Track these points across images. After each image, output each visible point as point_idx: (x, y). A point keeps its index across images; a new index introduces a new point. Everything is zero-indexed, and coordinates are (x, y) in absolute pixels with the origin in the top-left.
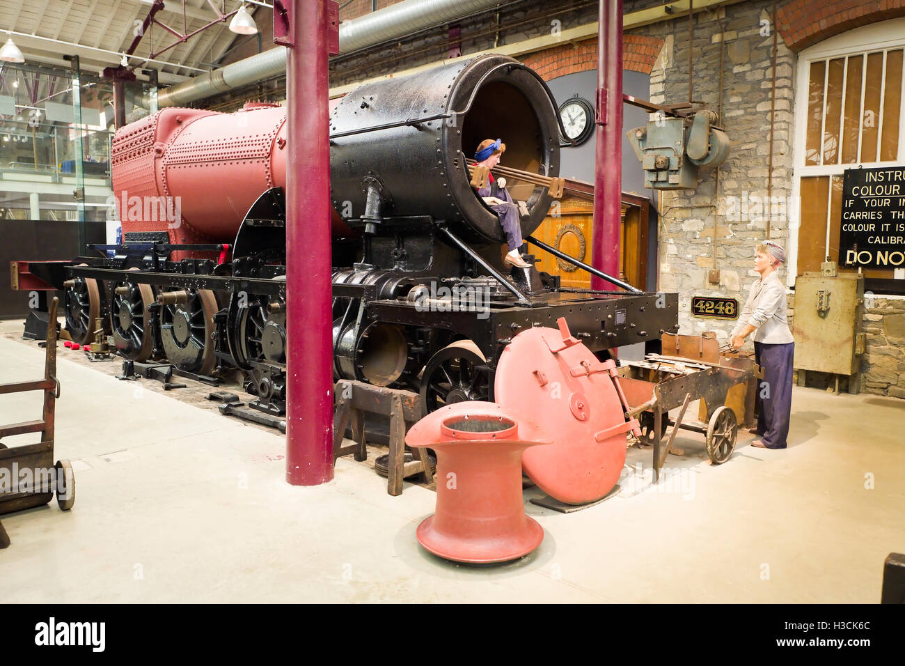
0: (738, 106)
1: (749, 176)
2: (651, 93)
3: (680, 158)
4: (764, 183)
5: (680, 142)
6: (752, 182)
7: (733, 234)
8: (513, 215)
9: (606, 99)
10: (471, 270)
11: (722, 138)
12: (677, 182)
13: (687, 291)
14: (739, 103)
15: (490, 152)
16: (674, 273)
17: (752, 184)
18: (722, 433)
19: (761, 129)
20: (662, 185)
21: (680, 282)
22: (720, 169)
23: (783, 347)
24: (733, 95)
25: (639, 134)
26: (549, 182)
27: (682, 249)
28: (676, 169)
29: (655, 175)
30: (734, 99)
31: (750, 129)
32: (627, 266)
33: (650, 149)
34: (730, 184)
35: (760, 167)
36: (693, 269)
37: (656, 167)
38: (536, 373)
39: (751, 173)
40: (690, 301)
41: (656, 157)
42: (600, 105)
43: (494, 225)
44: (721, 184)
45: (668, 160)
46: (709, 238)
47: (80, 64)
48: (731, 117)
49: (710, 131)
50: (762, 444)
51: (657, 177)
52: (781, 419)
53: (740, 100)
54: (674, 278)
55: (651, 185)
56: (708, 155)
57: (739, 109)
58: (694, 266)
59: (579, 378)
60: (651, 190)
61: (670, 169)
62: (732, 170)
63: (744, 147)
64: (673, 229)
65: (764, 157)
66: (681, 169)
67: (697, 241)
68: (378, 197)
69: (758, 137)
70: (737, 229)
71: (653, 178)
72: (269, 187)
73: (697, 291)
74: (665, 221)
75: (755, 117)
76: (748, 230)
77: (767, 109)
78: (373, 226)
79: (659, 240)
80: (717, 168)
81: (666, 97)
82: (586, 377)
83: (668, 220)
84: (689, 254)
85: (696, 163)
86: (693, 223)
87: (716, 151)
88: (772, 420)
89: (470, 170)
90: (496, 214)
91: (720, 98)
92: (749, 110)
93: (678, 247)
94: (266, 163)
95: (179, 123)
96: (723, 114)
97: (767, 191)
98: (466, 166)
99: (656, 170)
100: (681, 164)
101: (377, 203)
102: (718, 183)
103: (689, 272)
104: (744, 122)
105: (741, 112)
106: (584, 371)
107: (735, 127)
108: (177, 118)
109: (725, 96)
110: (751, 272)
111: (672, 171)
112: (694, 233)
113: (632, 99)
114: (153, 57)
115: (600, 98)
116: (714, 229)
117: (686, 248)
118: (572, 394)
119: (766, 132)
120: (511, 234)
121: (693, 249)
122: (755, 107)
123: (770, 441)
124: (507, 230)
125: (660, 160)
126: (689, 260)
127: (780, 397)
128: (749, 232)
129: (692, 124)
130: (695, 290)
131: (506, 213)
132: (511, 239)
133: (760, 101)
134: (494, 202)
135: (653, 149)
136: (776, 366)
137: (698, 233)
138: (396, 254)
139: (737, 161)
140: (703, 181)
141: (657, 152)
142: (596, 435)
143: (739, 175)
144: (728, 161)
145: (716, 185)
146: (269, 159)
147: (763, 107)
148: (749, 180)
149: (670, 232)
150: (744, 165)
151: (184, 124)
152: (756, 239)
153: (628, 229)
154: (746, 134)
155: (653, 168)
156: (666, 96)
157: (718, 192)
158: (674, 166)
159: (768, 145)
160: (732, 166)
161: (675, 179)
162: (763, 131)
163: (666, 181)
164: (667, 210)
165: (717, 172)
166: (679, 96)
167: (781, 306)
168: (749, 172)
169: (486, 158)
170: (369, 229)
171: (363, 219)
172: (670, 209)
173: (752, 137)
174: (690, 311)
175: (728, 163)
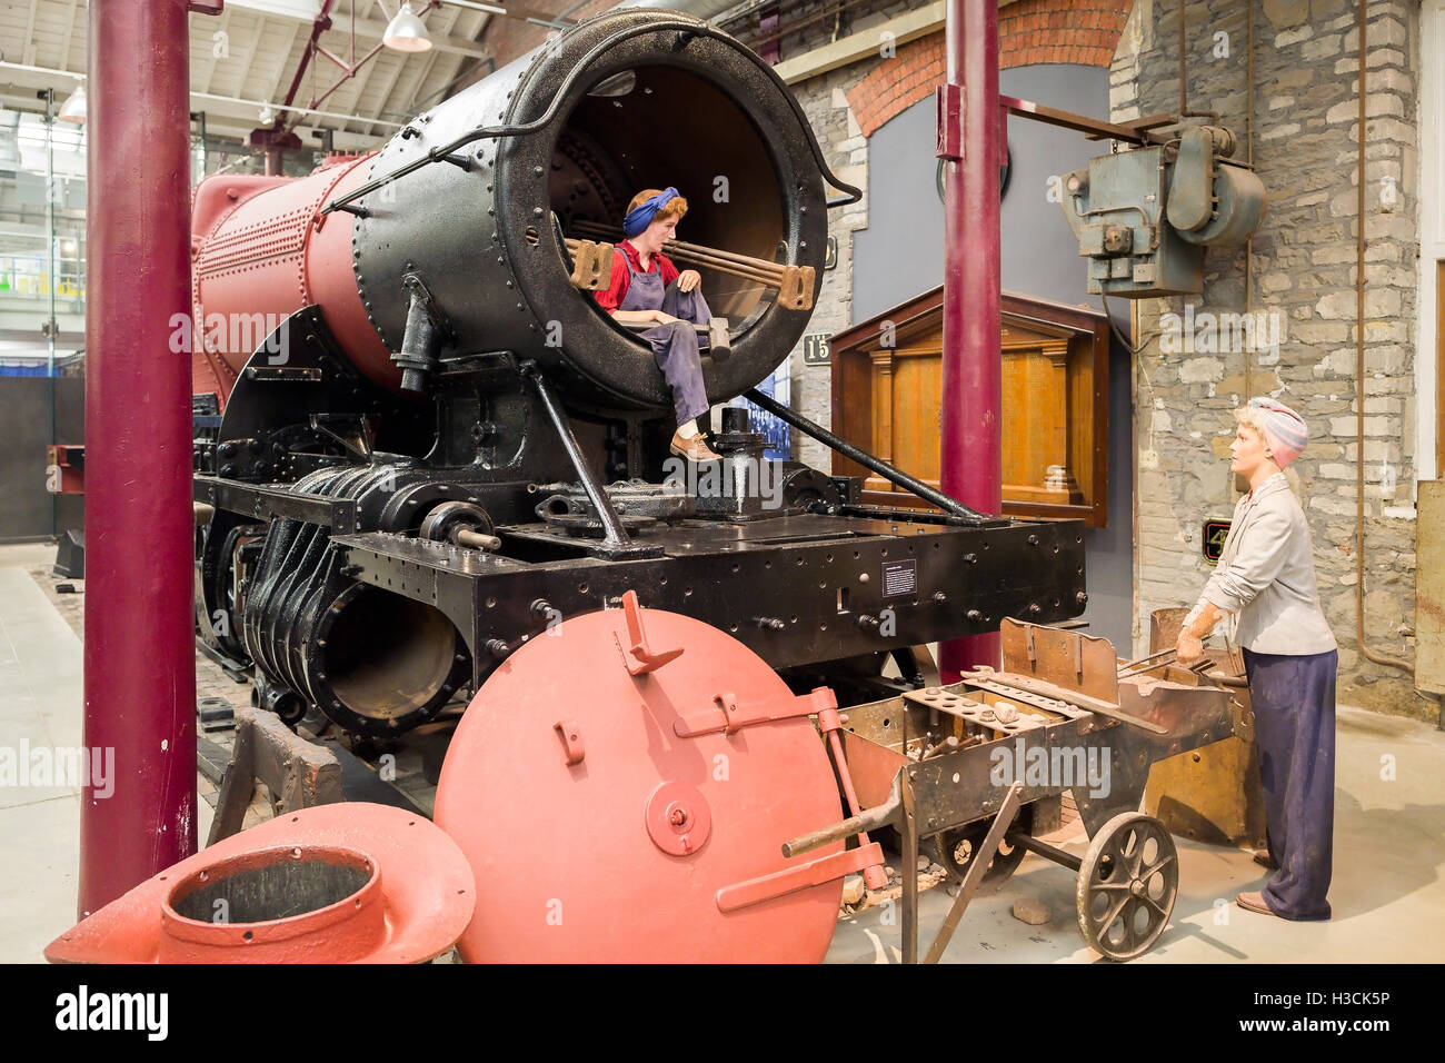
0: (1286, 116)
1: (1315, 262)
2: (1113, 104)
3: (1154, 229)
4: (1348, 275)
5: (1153, 196)
6: (1321, 275)
7: (1284, 387)
8: (684, 347)
9: (958, 106)
10: (622, 466)
11: (1243, 182)
12: (1149, 280)
13: (1194, 509)
14: (1289, 110)
15: (646, 215)
16: (1166, 470)
17: (1321, 280)
18: (1125, 881)
19: (1338, 161)
20: (1121, 287)
21: (1179, 490)
22: (1253, 252)
23: (1301, 664)
24: (1275, 93)
25: (1074, 185)
26: (778, 276)
27: (1181, 419)
28: (1147, 251)
29: (1107, 267)
30: (1278, 103)
31: (1311, 163)
32: (1075, 452)
33: (1096, 214)
34: (1274, 282)
35: (1340, 242)
36: (1205, 462)
37: (1105, 249)
38: (559, 729)
39: (1318, 256)
40: (1200, 530)
41: (1106, 228)
42: (945, 118)
43: (643, 370)
44: (1256, 280)
45: (1130, 234)
46: (1234, 397)
47: (207, 126)
48: (1273, 140)
49: (1216, 169)
50: (1264, 904)
51: (1110, 270)
52: (1306, 845)
53: (1292, 102)
54: (1167, 480)
55: (1099, 288)
56: (1211, 220)
57: (1289, 122)
58: (1206, 456)
59: (698, 741)
60: (1100, 297)
61: (1135, 252)
62: (1279, 252)
63: (1302, 202)
64: (1162, 380)
65: (1345, 220)
66: (1158, 254)
67: (1211, 403)
68: (425, 318)
69: (1331, 177)
70: (1292, 376)
71: (1103, 274)
72: (305, 304)
73: (1214, 508)
74: (1146, 363)
75: (1324, 136)
76: (1317, 379)
77: (1351, 118)
78: (416, 377)
79: (1134, 401)
80: (1245, 247)
81: (1142, 110)
82: (724, 735)
83: (1153, 361)
84: (1194, 430)
85: (1190, 239)
86: (1201, 366)
87: (1229, 210)
88: (1284, 843)
89: (570, 251)
90: (647, 345)
91: (1247, 103)
92: (1310, 123)
93: (1172, 416)
94: (300, 260)
95: (233, 200)
96: (1256, 136)
97: (1355, 293)
98: (561, 242)
99: (1107, 257)
100: (1157, 241)
101: (425, 328)
102: (1250, 280)
103: (1196, 467)
104: (1300, 147)
105: (1294, 128)
106: (719, 722)
107: (1283, 160)
108: (229, 192)
109: (1259, 97)
110: (1328, 470)
111: (1140, 256)
112: (1204, 386)
113: (1029, 106)
114: (314, 108)
115: (945, 105)
116: (1244, 378)
117: (1189, 417)
118: (662, 784)
119: (1348, 167)
120: (679, 388)
121: (1203, 419)
122: (1323, 115)
123: (1282, 900)
124: (672, 381)
125: (1112, 235)
126: (1194, 444)
127: (1299, 791)
128: (1320, 383)
129: (1175, 156)
130: (1209, 506)
131: (670, 343)
132: (681, 401)
133: (1334, 102)
134: (655, 320)
135: (1103, 214)
136: (1285, 710)
137: (1212, 386)
138: (477, 432)
139: (1288, 231)
140: (1220, 276)
141: (1110, 219)
142: (720, 893)
143: (1292, 261)
144: (1271, 233)
145: (1246, 285)
146: (303, 252)
147: (1339, 114)
148: (1315, 271)
149: (1156, 384)
150: (1304, 240)
151: (241, 200)
152: (1333, 398)
153: (1075, 380)
154: (1306, 173)
155: (1100, 251)
156: (1140, 107)
157: (1251, 298)
158: (1143, 245)
159: (1354, 194)
160: (1277, 242)
161: (1144, 273)
162: (1343, 164)
163: (1129, 279)
164: (1147, 340)
165: (1246, 258)
166: (1167, 105)
167: (1293, 561)
168: (1314, 254)
169: (643, 229)
170: (408, 381)
171: (396, 361)
172: (1154, 336)
173: (1318, 179)
174: (1200, 550)
175: (1269, 238)
